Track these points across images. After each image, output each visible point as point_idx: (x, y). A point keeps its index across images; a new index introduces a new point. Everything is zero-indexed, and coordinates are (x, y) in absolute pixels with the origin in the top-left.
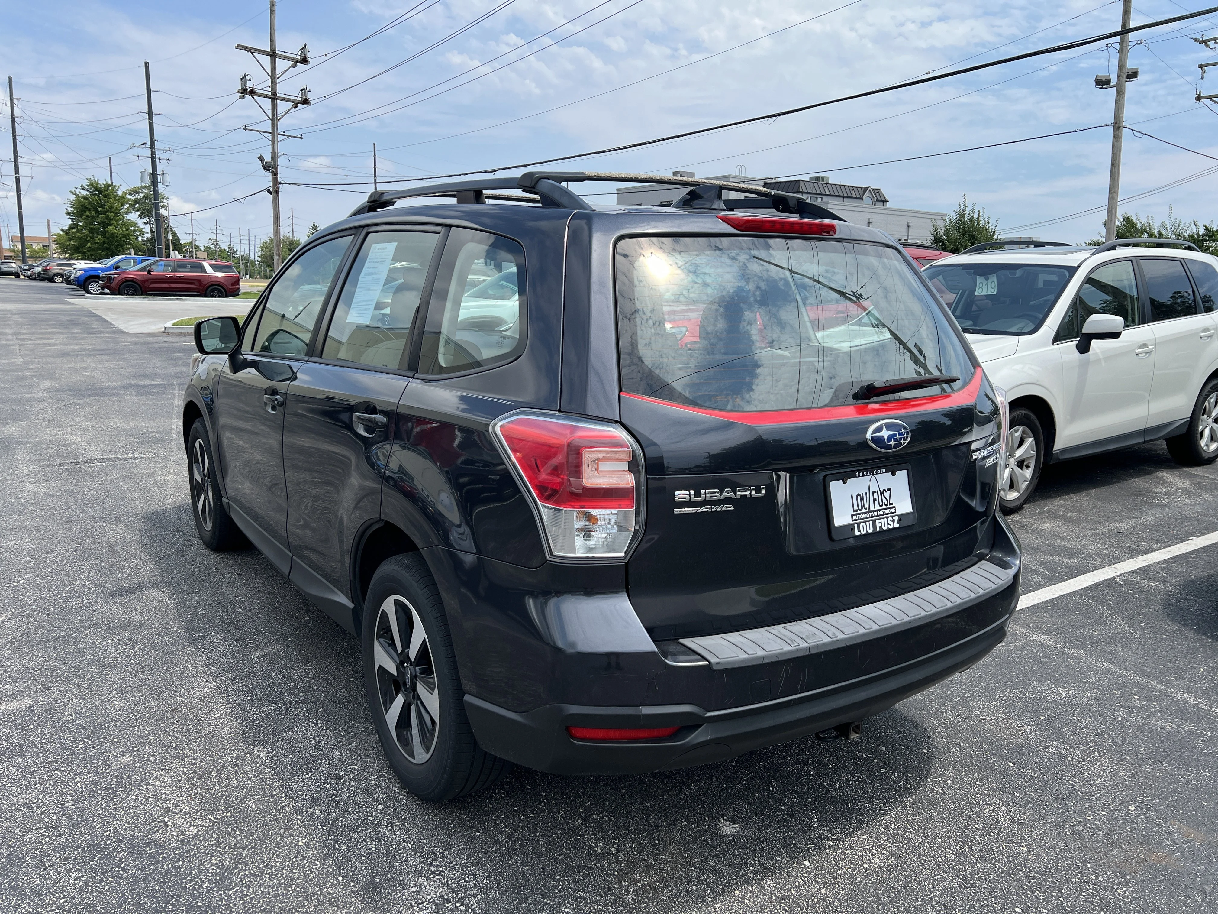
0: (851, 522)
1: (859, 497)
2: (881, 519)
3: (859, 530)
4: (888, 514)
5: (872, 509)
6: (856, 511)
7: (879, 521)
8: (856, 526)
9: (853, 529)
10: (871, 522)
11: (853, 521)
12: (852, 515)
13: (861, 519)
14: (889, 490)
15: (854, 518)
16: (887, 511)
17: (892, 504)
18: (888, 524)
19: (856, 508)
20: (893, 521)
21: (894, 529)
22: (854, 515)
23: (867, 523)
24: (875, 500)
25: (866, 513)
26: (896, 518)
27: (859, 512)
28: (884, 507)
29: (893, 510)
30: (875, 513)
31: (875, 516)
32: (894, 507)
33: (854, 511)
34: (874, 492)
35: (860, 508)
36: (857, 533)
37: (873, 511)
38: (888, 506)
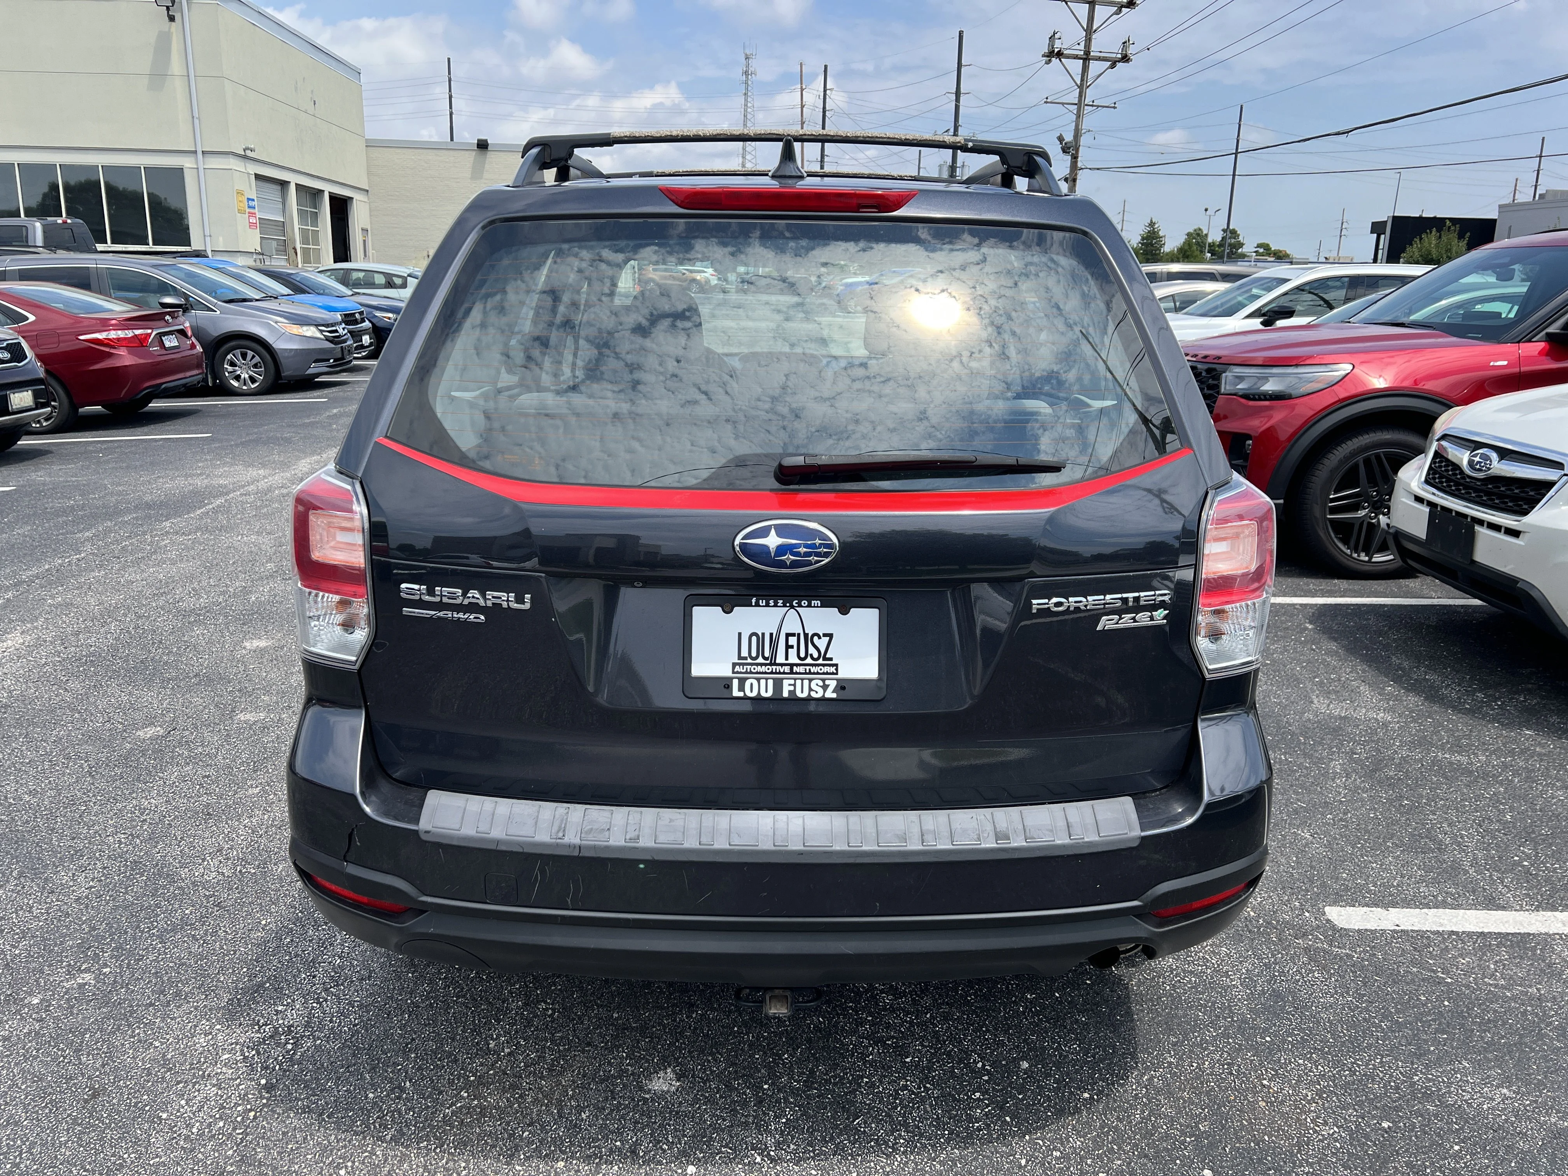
0: (729, 674)
1: (754, 638)
2: (795, 679)
3: (741, 688)
4: (818, 673)
5: (780, 659)
6: (745, 658)
7: (792, 682)
8: (735, 683)
9: (728, 687)
10: (770, 682)
11: (733, 672)
12: (734, 665)
13: (751, 673)
14: (830, 636)
15: (737, 669)
16: (813, 669)
17: (831, 659)
18: (810, 689)
19: (745, 653)
20: (825, 687)
21: (823, 699)
22: (739, 664)
23: (763, 682)
24: (788, 647)
25: (761, 665)
26: (833, 684)
27: (749, 661)
28: (809, 661)
29: (833, 669)
30: (787, 669)
31: (784, 673)
32: (836, 665)
33: (740, 658)
34: (788, 635)
35: (754, 654)
36: (736, 693)
37: (782, 665)
38: (821, 661)
